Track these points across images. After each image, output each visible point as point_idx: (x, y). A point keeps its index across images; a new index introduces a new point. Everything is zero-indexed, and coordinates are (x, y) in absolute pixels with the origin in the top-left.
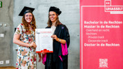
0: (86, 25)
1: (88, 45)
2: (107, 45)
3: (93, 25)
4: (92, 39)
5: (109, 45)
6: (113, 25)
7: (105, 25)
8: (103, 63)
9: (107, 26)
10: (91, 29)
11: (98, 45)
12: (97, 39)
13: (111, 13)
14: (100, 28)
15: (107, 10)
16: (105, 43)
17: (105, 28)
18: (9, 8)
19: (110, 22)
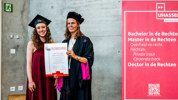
0: (131, 37)
1: (133, 65)
2: (159, 64)
3: (139, 37)
4: (139, 57)
5: (162, 65)
6: (168, 37)
7: (156, 37)
8: (154, 89)
9: (159, 39)
10: (137, 42)
11: (147, 65)
12: (146, 57)
13: (165, 20)
14: (150, 42)
15: (159, 16)
16: (156, 62)
17: (157, 42)
18: (22, 12)
19: (163, 33)
